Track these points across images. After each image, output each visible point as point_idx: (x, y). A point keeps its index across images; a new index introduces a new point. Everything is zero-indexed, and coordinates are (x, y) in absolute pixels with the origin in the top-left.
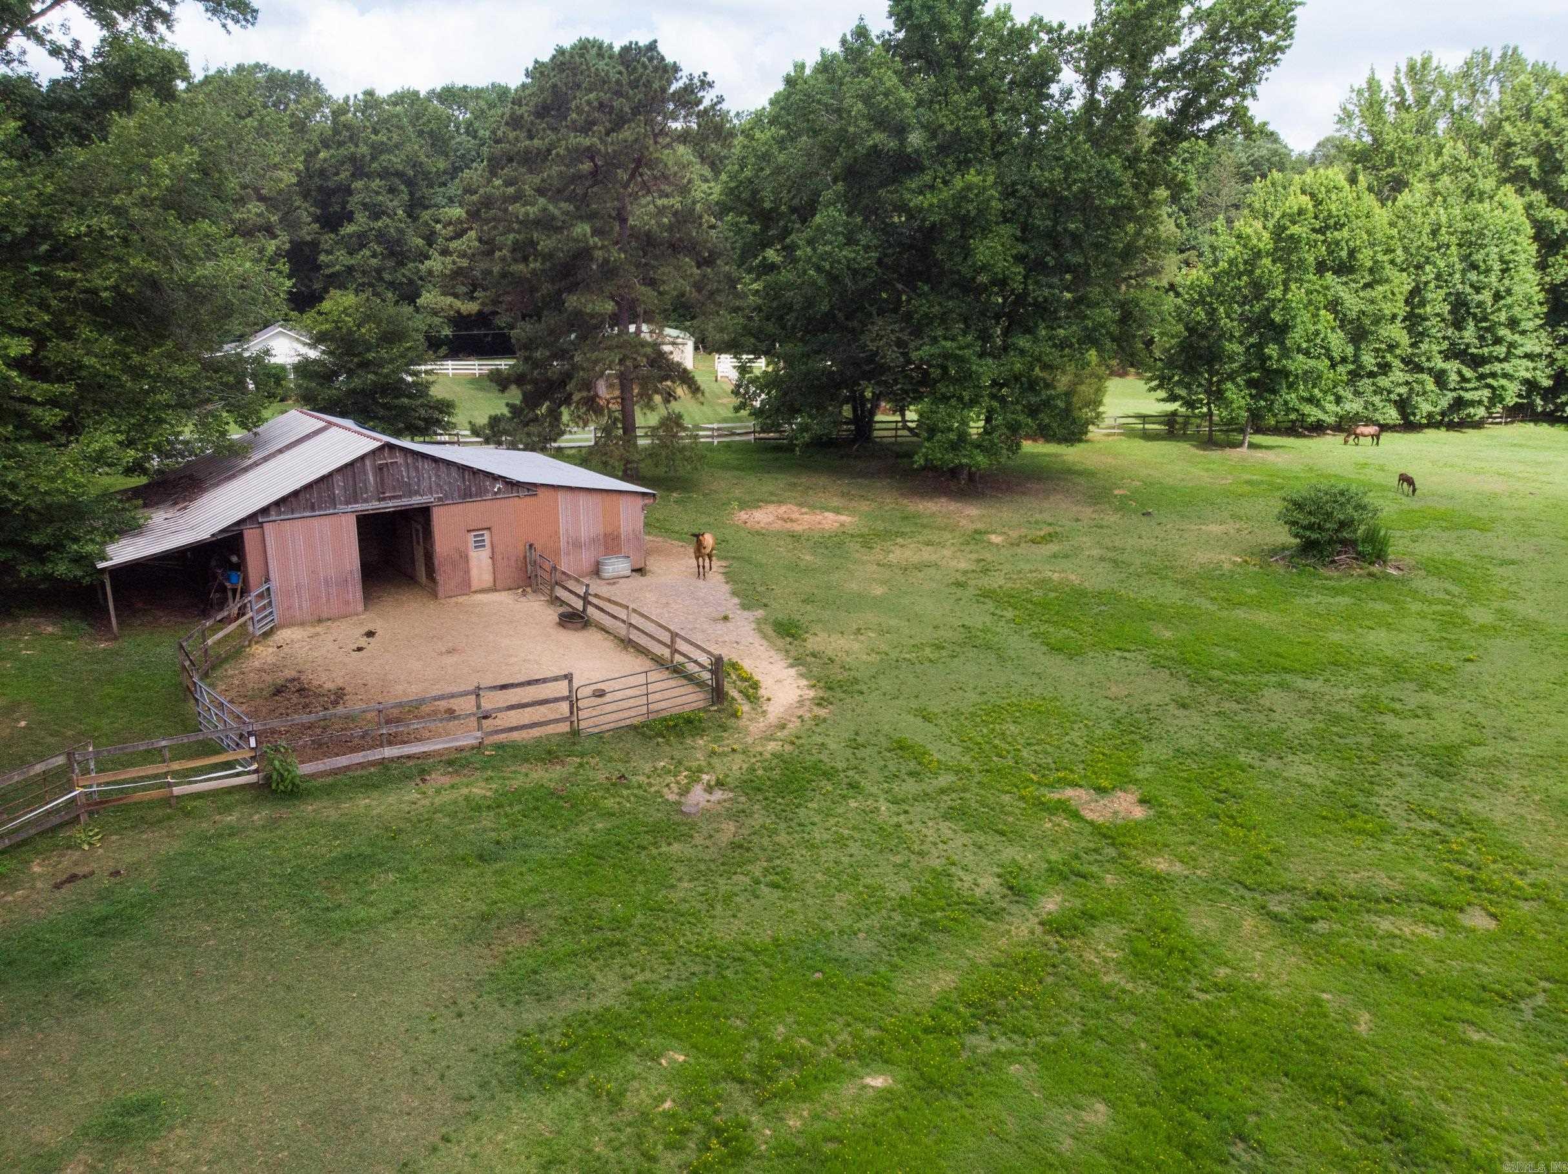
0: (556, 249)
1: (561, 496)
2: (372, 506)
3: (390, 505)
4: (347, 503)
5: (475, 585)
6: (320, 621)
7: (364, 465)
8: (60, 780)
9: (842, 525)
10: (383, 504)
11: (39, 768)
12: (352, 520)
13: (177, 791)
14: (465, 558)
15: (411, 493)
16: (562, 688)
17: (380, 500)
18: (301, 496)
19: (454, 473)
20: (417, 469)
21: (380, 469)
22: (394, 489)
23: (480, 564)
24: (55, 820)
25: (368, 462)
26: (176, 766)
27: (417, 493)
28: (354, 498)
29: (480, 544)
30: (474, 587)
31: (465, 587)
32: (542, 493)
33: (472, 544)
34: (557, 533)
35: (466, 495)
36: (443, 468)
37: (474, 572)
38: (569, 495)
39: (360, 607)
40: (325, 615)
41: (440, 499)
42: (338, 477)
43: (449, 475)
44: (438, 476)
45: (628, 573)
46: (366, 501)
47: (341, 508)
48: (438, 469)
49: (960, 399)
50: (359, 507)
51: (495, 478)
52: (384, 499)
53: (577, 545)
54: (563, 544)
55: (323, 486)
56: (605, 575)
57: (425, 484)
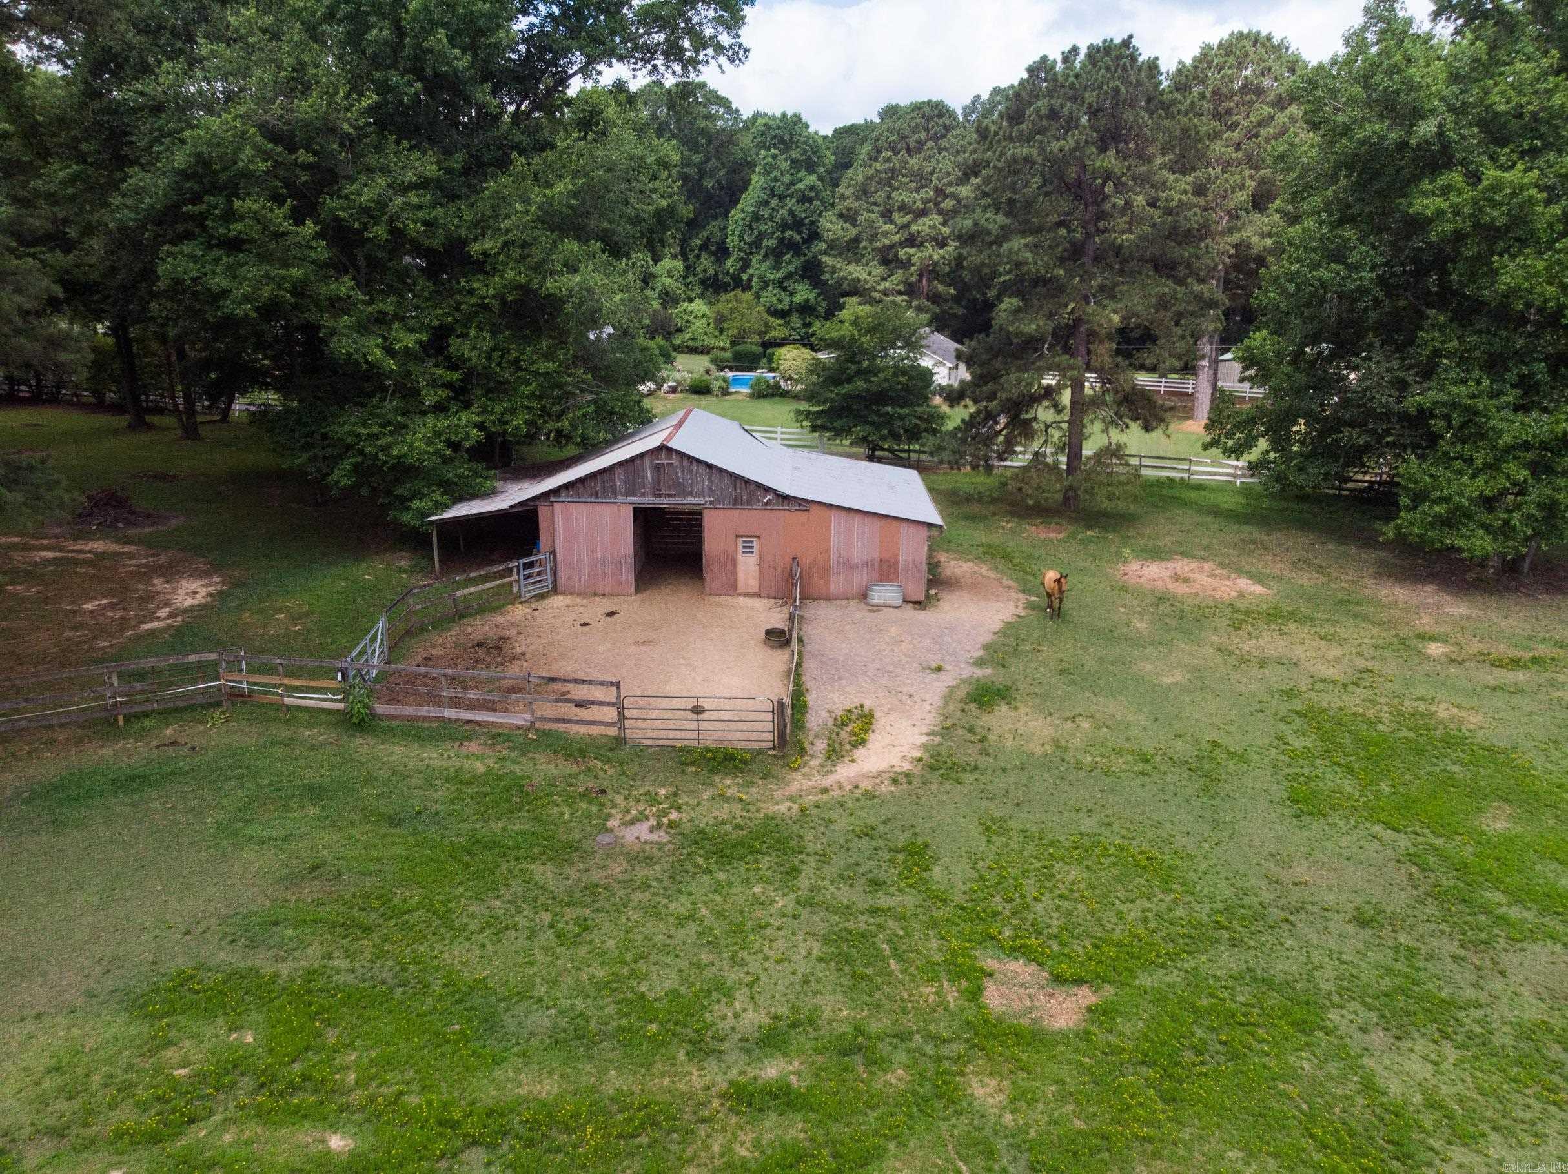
0: (983, 264)
1: (834, 514)
2: (647, 501)
3: (664, 502)
4: (627, 494)
5: (741, 587)
6: (595, 595)
7: (643, 464)
8: (210, 670)
9: (1241, 596)
10: (658, 500)
11: (193, 658)
12: (629, 512)
13: (287, 700)
14: (733, 562)
15: (684, 493)
16: (611, 695)
17: (657, 496)
18: (587, 483)
19: (726, 480)
20: (691, 472)
21: (658, 468)
22: (669, 487)
23: (748, 568)
24: (200, 700)
25: (647, 461)
26: (286, 681)
27: (690, 494)
28: (632, 492)
29: (748, 550)
30: (740, 590)
31: (731, 589)
32: (814, 509)
33: (740, 549)
34: (827, 551)
35: (737, 502)
36: (716, 473)
37: (741, 576)
38: (844, 516)
39: (632, 590)
40: (599, 591)
41: (711, 502)
42: (619, 472)
43: (721, 481)
44: (711, 481)
45: (898, 602)
46: (643, 495)
47: (620, 499)
48: (711, 474)
49: (1470, 461)
50: (637, 500)
51: (768, 490)
52: (660, 496)
53: (848, 566)
54: (833, 563)
55: (606, 477)
56: (871, 601)
57: (697, 488)
